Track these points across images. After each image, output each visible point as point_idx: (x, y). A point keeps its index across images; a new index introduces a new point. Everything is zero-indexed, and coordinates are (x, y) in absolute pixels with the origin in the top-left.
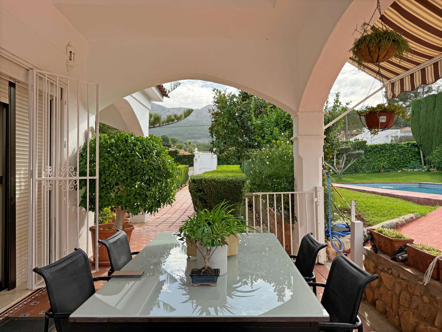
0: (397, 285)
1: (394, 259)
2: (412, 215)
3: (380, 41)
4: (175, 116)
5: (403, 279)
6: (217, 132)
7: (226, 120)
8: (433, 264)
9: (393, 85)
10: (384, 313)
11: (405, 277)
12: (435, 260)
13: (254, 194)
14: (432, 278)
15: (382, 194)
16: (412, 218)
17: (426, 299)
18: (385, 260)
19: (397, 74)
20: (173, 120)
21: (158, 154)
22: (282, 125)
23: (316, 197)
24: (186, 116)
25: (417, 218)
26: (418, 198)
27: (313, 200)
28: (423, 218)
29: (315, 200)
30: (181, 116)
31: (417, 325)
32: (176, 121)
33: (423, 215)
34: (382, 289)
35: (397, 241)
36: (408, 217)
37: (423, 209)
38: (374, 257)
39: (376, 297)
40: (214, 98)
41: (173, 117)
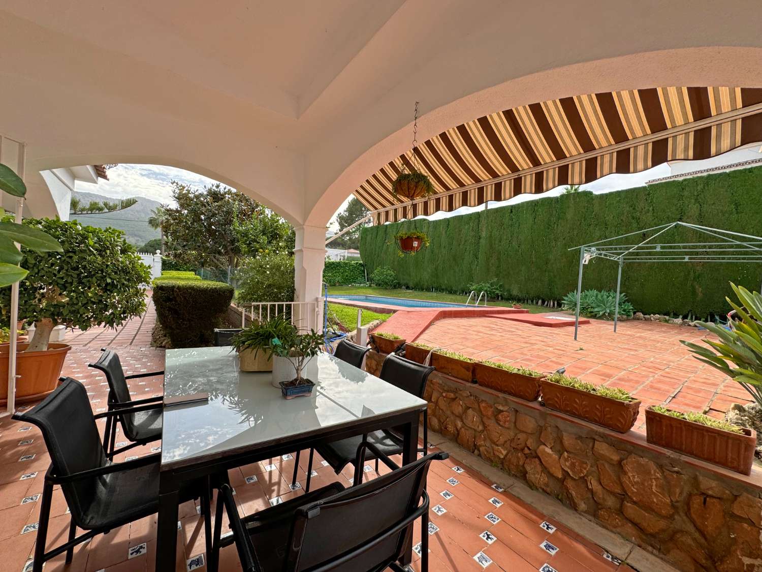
2: (377, 321)
3: (419, 181)
4: (106, 204)
8: (429, 356)
9: (379, 214)
12: (430, 354)
13: (253, 303)
19: (384, 207)
20: (100, 209)
22: (269, 235)
23: (317, 307)
24: (123, 207)
25: (381, 324)
27: (314, 309)
28: (384, 323)
29: (317, 309)
30: (115, 206)
32: (106, 210)
33: (384, 321)
35: (397, 342)
37: (382, 316)
38: (376, 357)
40: (174, 192)
41: (101, 205)
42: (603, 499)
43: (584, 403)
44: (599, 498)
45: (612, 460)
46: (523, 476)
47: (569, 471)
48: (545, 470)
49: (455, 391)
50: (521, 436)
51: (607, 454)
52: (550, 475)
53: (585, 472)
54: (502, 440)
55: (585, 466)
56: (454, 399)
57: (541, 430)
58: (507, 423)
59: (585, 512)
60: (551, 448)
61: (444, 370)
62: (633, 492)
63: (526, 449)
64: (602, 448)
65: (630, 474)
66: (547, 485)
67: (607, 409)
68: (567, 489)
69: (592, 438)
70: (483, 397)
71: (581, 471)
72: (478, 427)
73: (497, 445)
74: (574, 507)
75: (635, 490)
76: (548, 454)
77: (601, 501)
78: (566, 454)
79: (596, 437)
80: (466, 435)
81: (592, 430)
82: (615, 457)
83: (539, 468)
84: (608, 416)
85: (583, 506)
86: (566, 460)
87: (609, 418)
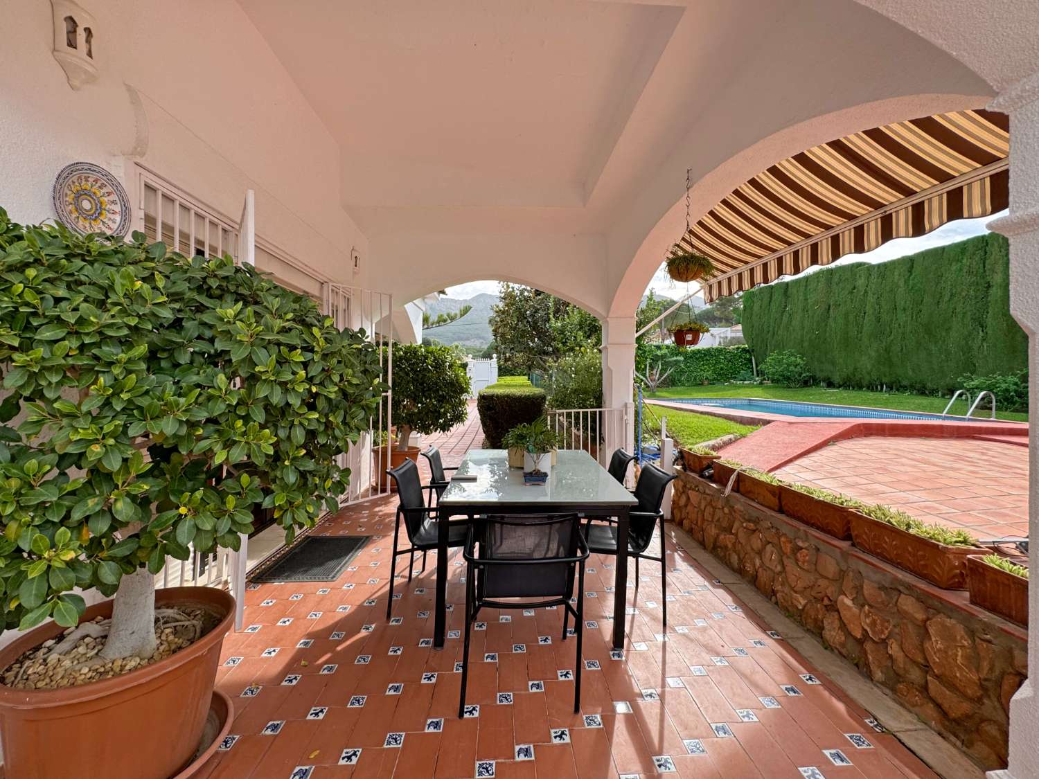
0: (703, 501)
1: (702, 476)
2: (731, 436)
4: (448, 315)
5: (708, 495)
6: (503, 335)
7: (515, 319)
8: (733, 477)
9: (710, 287)
11: (711, 493)
12: (736, 473)
13: (557, 411)
14: (733, 490)
15: (702, 413)
16: (730, 439)
17: (726, 510)
18: (694, 478)
20: (445, 321)
22: (587, 329)
23: (626, 414)
24: (462, 315)
25: (736, 440)
26: (742, 417)
27: (622, 418)
28: (743, 439)
29: (625, 417)
30: (456, 315)
31: (718, 535)
32: (449, 321)
33: (743, 436)
34: (689, 508)
35: (705, 458)
36: (726, 438)
37: (743, 429)
38: (683, 477)
39: (683, 516)
40: (500, 292)
41: (445, 317)
42: (904, 669)
43: (894, 543)
44: (900, 668)
45: (916, 619)
46: (817, 631)
47: (868, 630)
48: (843, 626)
49: (756, 521)
50: (822, 582)
51: (911, 611)
52: (848, 634)
53: (886, 632)
54: (800, 585)
55: (886, 624)
56: (754, 531)
57: (842, 574)
58: (806, 564)
59: (882, 683)
60: (853, 600)
61: (750, 495)
62: (935, 663)
63: (825, 599)
64: (908, 604)
65: (933, 639)
66: (843, 645)
67: (920, 553)
68: (866, 653)
69: (894, 589)
70: (784, 529)
71: (882, 632)
72: (776, 567)
73: (796, 592)
74: (869, 676)
75: (937, 660)
76: (848, 606)
77: (901, 672)
78: (867, 607)
79: (901, 588)
80: (762, 576)
81: (896, 579)
82: (920, 616)
83: (837, 623)
84: (922, 563)
85: (879, 675)
86: (867, 616)
87: (923, 565)
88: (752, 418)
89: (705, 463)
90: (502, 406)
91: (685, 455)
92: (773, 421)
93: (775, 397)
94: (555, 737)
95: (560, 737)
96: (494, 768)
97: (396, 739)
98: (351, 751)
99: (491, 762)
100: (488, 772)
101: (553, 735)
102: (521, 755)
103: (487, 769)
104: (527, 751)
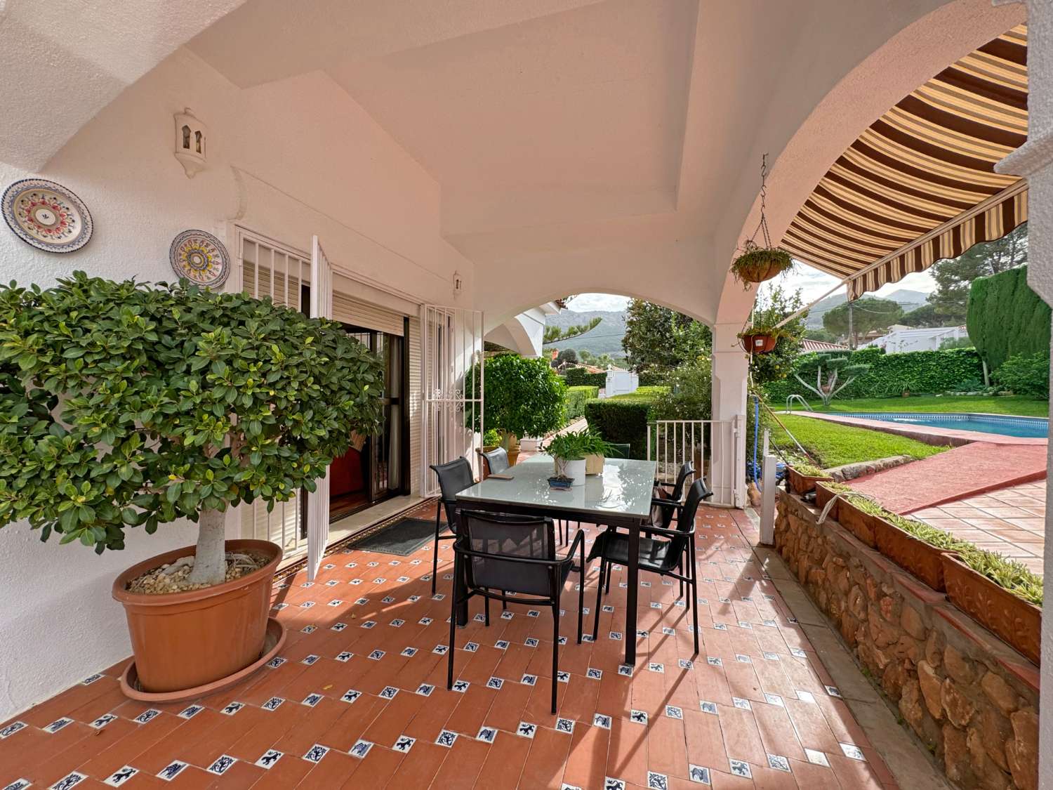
0: (800, 528)
1: (804, 500)
2: (899, 458)
4: (578, 328)
5: (806, 521)
6: (632, 345)
7: (643, 329)
8: (830, 503)
9: (855, 281)
10: (787, 560)
11: (807, 519)
12: (834, 498)
13: (658, 421)
14: (829, 515)
15: (876, 429)
16: (897, 462)
17: (820, 541)
18: (795, 501)
20: (575, 333)
21: (545, 377)
23: (736, 427)
24: (592, 327)
25: (907, 462)
26: (929, 435)
27: (731, 432)
28: (917, 462)
29: (734, 430)
30: (586, 327)
31: (811, 569)
32: (579, 333)
33: (919, 459)
34: (788, 533)
35: (810, 480)
36: (890, 460)
37: (925, 450)
38: (785, 498)
39: (782, 544)
40: (628, 303)
41: (576, 329)
42: (984, 772)
43: (989, 602)
44: (979, 769)
45: (1000, 707)
46: (894, 698)
47: (948, 710)
48: (921, 700)
49: (846, 557)
50: (904, 639)
51: (995, 695)
52: (926, 711)
53: (967, 717)
54: (882, 640)
55: (968, 707)
56: (843, 567)
57: (926, 634)
58: (889, 615)
59: (956, 783)
60: (935, 668)
61: (847, 525)
62: (1016, 771)
63: (907, 661)
64: (993, 685)
65: (1017, 739)
66: (920, 724)
67: (1018, 620)
68: (943, 739)
69: (978, 662)
70: (872, 570)
71: (963, 717)
72: (859, 613)
73: (878, 647)
74: (943, 769)
75: (1019, 768)
76: (927, 674)
77: (980, 774)
78: (948, 681)
79: (987, 662)
80: (846, 622)
81: (982, 651)
82: (1005, 704)
83: (915, 695)
84: (1019, 633)
85: (953, 771)
86: (948, 692)
87: (1022, 637)
88: (943, 437)
89: (810, 484)
90: (609, 415)
91: (792, 475)
92: (973, 441)
93: (1013, 412)
94: (521, 730)
95: (526, 731)
96: (454, 740)
97: (390, 693)
98: (353, 692)
99: (454, 734)
100: (447, 741)
101: (521, 727)
102: (483, 736)
103: (448, 738)
104: (489, 735)
